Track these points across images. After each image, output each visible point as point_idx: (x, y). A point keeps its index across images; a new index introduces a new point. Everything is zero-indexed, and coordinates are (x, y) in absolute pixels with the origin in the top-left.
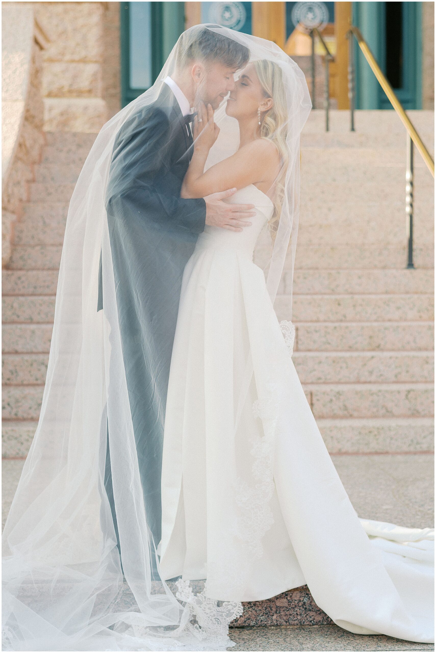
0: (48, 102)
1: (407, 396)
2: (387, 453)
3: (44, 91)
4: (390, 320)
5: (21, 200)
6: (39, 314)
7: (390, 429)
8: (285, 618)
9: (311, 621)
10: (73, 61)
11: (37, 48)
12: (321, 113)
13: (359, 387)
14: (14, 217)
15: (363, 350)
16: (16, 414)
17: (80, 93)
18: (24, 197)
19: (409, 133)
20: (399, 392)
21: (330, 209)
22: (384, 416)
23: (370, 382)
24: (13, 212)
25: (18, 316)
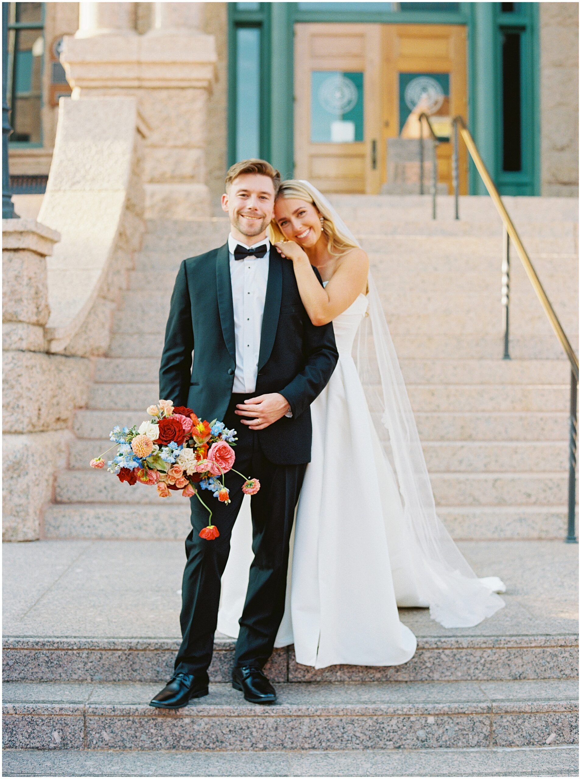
0: (149, 188)
1: (494, 486)
2: (471, 540)
3: (146, 177)
4: (483, 411)
5: (120, 289)
6: (136, 401)
7: (474, 516)
8: (348, 675)
9: (371, 678)
10: (175, 147)
11: (139, 137)
12: (428, 199)
13: (447, 476)
14: (113, 306)
15: (455, 440)
16: (112, 498)
17: (182, 179)
18: (124, 286)
19: (506, 225)
20: (486, 481)
21: (429, 299)
22: (471, 505)
23: (459, 472)
24: (113, 301)
25: (116, 404)
